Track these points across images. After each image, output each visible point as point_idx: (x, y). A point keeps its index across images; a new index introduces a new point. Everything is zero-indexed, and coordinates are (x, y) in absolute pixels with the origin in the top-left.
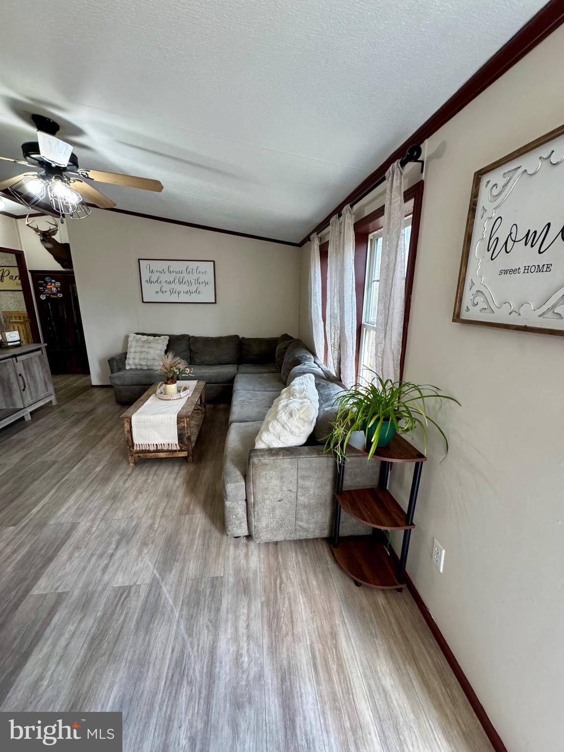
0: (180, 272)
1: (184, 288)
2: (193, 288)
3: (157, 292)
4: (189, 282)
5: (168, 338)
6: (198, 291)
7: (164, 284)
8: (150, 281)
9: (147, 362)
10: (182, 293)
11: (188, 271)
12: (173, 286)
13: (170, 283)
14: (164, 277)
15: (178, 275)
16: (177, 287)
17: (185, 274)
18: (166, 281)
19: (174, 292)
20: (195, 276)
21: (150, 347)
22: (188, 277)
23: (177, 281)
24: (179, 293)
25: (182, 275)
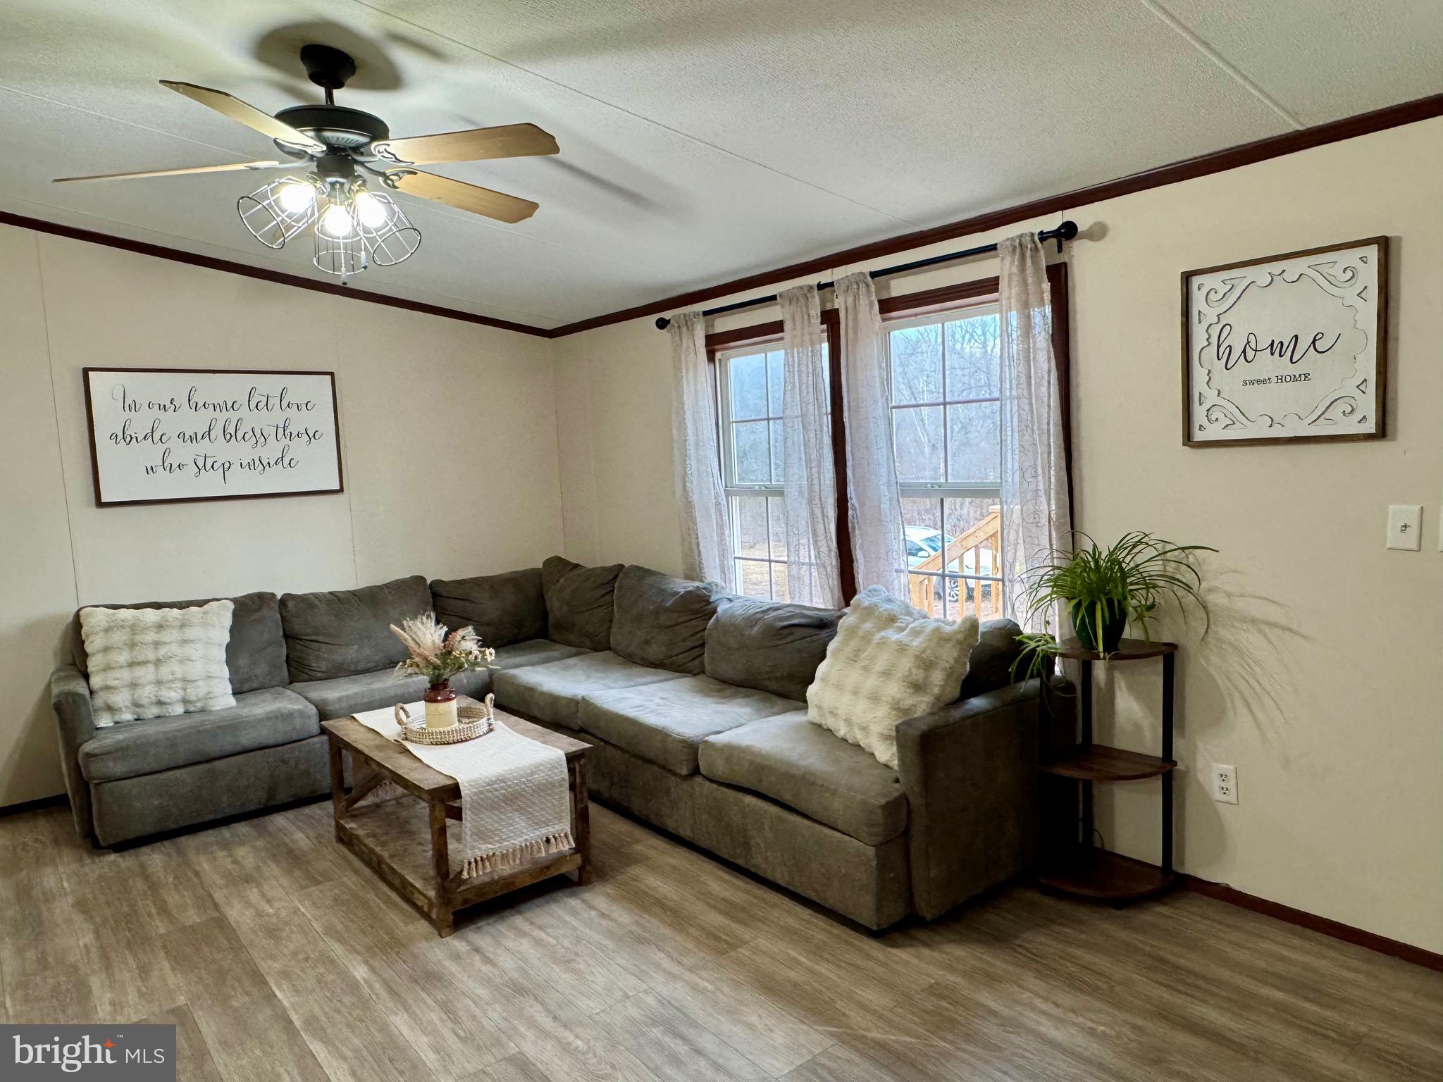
0: (229, 406)
1: (242, 451)
2: (271, 451)
3: (150, 470)
4: (258, 434)
5: (231, 606)
6: (286, 461)
7: (175, 444)
8: (125, 437)
9: (185, 689)
10: (235, 467)
11: (253, 404)
12: (204, 447)
13: (194, 438)
14: (170, 424)
15: (222, 417)
16: (219, 450)
17: (244, 412)
18: (181, 435)
19: (208, 466)
20: (277, 417)
21: (185, 642)
22: (252, 420)
23: (217, 432)
24: (226, 467)
25: (234, 416)
